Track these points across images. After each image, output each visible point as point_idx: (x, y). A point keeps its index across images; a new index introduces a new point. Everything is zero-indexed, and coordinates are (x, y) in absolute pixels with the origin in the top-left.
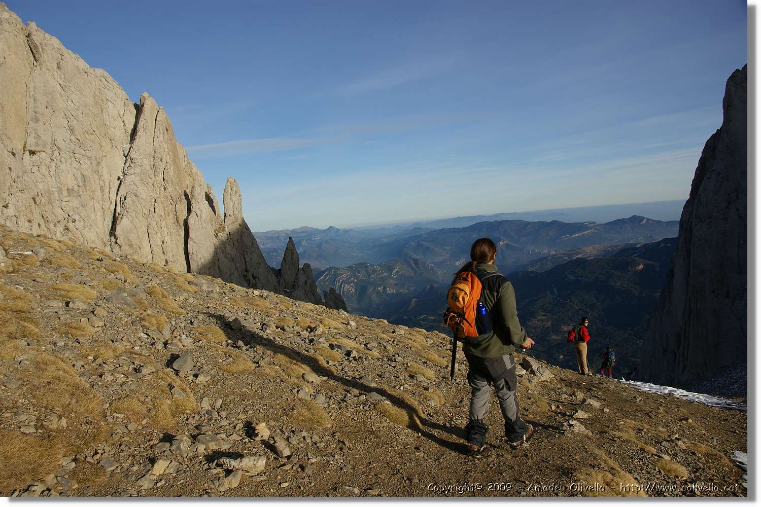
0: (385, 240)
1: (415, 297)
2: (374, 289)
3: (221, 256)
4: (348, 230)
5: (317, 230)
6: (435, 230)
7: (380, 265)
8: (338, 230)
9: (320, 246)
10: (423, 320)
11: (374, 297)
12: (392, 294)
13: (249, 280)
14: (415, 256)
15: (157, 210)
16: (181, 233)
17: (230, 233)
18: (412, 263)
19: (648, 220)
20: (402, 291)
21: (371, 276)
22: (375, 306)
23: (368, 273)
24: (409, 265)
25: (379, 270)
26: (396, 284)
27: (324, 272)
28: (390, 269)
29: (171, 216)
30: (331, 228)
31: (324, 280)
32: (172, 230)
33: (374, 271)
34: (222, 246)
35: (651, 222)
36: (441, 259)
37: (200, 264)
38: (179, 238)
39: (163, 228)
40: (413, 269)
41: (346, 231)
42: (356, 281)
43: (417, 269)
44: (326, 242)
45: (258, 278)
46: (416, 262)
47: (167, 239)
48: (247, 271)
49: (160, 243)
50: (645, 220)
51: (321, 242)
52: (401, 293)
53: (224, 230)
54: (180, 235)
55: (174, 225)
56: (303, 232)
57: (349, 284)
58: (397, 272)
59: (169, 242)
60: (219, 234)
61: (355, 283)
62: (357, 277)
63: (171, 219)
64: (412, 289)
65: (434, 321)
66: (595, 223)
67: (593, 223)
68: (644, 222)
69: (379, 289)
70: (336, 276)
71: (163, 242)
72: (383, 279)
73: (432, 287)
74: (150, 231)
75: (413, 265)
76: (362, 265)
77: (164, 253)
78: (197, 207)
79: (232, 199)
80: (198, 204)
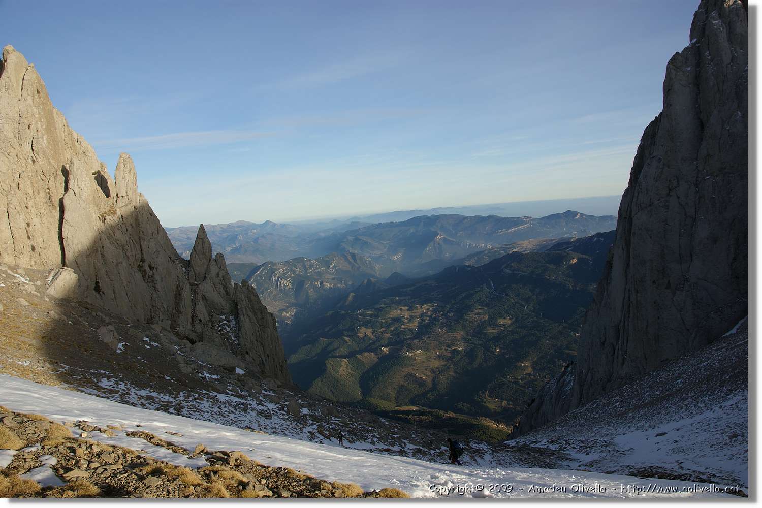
0: (323, 235)
1: (352, 292)
2: (311, 284)
3: (107, 243)
4: (285, 225)
5: (253, 224)
6: (373, 225)
7: (317, 260)
8: (274, 224)
9: (256, 240)
10: (361, 315)
11: (311, 292)
12: (330, 288)
13: (145, 271)
14: (352, 251)
15: (21, 186)
16: (55, 214)
17: (122, 216)
18: (349, 257)
19: (582, 215)
20: (339, 285)
21: (308, 271)
22: (312, 301)
23: (305, 267)
24: (347, 259)
25: (317, 265)
26: (333, 279)
27: (260, 267)
28: (327, 264)
29: (42, 194)
30: (268, 222)
31: (260, 275)
32: (42, 211)
33: (311, 266)
34: (110, 231)
35: (584, 217)
36: (379, 253)
37: (76, 250)
38: (52, 220)
39: (30, 208)
40: (350, 263)
41: (284, 226)
42: (292, 275)
43: (355, 264)
44: (263, 236)
45: (157, 268)
46: (353, 256)
47: (36, 221)
48: (143, 260)
49: (24, 225)
50: (579, 214)
51: (257, 236)
52: (338, 287)
53: (115, 213)
54: (54, 217)
55: (45, 204)
56: (239, 226)
57: (286, 278)
58: (335, 267)
59: (38, 225)
60: (107, 218)
61: (291, 278)
62: (294, 272)
63: (42, 197)
64: (350, 284)
65: (371, 315)
66: (531, 217)
67: (528, 218)
68: (578, 217)
69: (316, 283)
70: (272, 271)
71: (28, 225)
72: (320, 274)
73: (369, 281)
74: (10, 211)
75: (351, 260)
76: (299, 260)
77: (29, 238)
78: (76, 184)
79: (124, 178)
80: (76, 181)
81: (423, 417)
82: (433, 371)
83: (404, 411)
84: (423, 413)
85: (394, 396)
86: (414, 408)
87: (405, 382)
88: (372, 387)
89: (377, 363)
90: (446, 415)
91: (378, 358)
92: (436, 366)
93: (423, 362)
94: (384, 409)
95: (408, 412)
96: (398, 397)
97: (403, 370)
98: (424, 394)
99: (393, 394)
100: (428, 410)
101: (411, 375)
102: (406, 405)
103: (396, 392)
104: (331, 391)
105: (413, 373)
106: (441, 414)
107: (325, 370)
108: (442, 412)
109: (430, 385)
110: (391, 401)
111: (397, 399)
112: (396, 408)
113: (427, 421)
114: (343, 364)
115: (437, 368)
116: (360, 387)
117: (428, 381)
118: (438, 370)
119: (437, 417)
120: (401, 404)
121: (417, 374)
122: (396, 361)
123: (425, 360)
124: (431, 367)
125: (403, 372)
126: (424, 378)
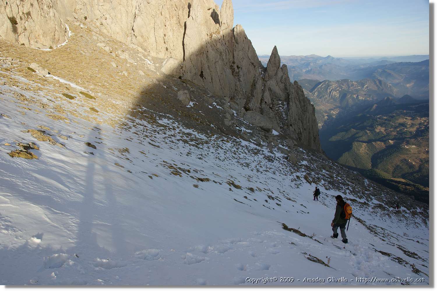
0: (362, 67)
1: (376, 104)
2: (351, 96)
3: (210, 49)
5: (320, 57)
6: (396, 63)
7: (357, 82)
8: (333, 58)
9: (321, 67)
10: (379, 118)
11: (351, 102)
12: (362, 100)
13: (234, 69)
14: (380, 78)
15: (163, 13)
16: (182, 31)
17: (223, 35)
18: (377, 82)
20: (368, 99)
21: (350, 88)
22: (350, 106)
23: (348, 85)
24: (375, 84)
25: (356, 85)
26: (365, 95)
27: (321, 83)
28: (363, 85)
29: (175, 18)
30: (329, 56)
31: (321, 88)
32: (174, 28)
33: (353, 85)
34: (214, 43)
36: (397, 81)
37: (191, 52)
38: (179, 34)
39: (167, 26)
40: (377, 86)
41: (339, 59)
42: (340, 90)
43: (380, 86)
44: (325, 65)
45: (241, 68)
46: (380, 82)
47: (170, 34)
48: (234, 63)
49: (162, 35)
51: (322, 64)
52: (368, 100)
53: (219, 33)
54: (180, 32)
55: (176, 25)
56: (312, 58)
57: (336, 91)
58: (367, 87)
59: (171, 36)
60: (213, 35)
61: (339, 91)
62: (341, 88)
63: (174, 20)
64: (375, 98)
65: (386, 120)
69: (354, 96)
70: (328, 86)
71: (165, 35)
72: (357, 91)
73: (388, 99)
74: (155, 27)
75: (378, 84)
76: (345, 81)
77: (165, 43)
78: (194, 13)
79: (226, 12)
80: (194, 11)
81: (408, 187)
82: (421, 160)
83: (396, 181)
84: (409, 185)
85: (392, 171)
86: (403, 180)
87: (401, 164)
88: (379, 163)
89: (384, 149)
90: (424, 189)
91: (386, 146)
92: (423, 157)
93: (415, 153)
94: (384, 177)
95: (399, 182)
96: (394, 172)
97: (401, 156)
98: (412, 173)
99: (391, 169)
100: (412, 183)
101: (405, 160)
102: (399, 177)
103: (393, 169)
104: (353, 161)
105: (407, 159)
106: (421, 188)
107: (351, 148)
108: (422, 187)
109: (417, 169)
110: (389, 173)
111: (393, 173)
112: (392, 178)
113: (411, 190)
114: (363, 146)
115: (424, 159)
116: (371, 162)
117: (416, 166)
118: (424, 160)
119: (418, 189)
120: (395, 176)
121: (409, 160)
122: (397, 150)
123: (417, 153)
124: (420, 157)
125: (400, 157)
126: (413, 163)
